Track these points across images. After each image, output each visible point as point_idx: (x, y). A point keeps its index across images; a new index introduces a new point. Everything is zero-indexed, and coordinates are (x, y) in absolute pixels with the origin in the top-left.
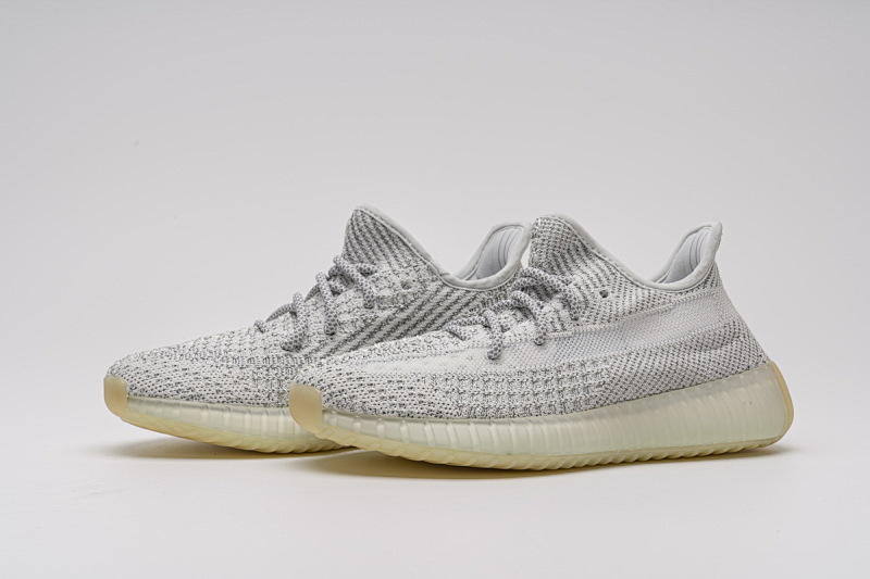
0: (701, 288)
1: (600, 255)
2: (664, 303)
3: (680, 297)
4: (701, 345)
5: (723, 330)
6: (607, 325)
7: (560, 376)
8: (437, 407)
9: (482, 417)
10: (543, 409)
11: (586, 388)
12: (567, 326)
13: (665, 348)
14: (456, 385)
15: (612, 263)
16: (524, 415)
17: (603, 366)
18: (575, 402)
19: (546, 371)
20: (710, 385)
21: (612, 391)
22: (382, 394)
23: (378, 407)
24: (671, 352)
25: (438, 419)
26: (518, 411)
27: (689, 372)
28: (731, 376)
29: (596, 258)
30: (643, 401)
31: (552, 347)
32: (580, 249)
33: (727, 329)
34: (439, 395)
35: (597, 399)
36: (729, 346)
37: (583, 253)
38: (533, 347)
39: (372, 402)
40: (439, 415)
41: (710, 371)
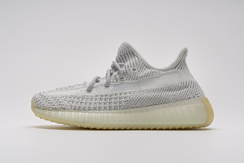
0: (173, 69)
1: (137, 55)
2: (157, 74)
3: (164, 72)
4: (170, 89)
5: (180, 84)
6: (133, 81)
7: (111, 97)
8: (64, 106)
9: (78, 110)
10: (101, 108)
11: (120, 102)
12: (118, 81)
13: (154, 90)
14: (73, 99)
15: (140, 58)
16: (94, 110)
17: (129, 95)
18: (115, 107)
19: (106, 96)
20: (172, 103)
21: (130, 104)
22: (49, 102)
23: (47, 106)
24: (157, 91)
25: (64, 110)
26: (91, 109)
27: (163, 98)
28: (181, 101)
29: (135, 56)
30: (144, 108)
31: (111, 88)
32: (131, 53)
33: (183, 84)
34: (66, 102)
35: (124, 106)
36: (182, 90)
37: (132, 54)
38: (104, 87)
39: (46, 104)
40: (64, 109)
41: (172, 99)
